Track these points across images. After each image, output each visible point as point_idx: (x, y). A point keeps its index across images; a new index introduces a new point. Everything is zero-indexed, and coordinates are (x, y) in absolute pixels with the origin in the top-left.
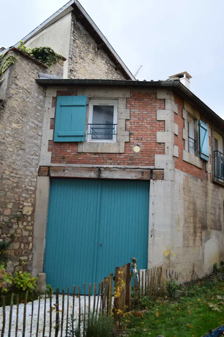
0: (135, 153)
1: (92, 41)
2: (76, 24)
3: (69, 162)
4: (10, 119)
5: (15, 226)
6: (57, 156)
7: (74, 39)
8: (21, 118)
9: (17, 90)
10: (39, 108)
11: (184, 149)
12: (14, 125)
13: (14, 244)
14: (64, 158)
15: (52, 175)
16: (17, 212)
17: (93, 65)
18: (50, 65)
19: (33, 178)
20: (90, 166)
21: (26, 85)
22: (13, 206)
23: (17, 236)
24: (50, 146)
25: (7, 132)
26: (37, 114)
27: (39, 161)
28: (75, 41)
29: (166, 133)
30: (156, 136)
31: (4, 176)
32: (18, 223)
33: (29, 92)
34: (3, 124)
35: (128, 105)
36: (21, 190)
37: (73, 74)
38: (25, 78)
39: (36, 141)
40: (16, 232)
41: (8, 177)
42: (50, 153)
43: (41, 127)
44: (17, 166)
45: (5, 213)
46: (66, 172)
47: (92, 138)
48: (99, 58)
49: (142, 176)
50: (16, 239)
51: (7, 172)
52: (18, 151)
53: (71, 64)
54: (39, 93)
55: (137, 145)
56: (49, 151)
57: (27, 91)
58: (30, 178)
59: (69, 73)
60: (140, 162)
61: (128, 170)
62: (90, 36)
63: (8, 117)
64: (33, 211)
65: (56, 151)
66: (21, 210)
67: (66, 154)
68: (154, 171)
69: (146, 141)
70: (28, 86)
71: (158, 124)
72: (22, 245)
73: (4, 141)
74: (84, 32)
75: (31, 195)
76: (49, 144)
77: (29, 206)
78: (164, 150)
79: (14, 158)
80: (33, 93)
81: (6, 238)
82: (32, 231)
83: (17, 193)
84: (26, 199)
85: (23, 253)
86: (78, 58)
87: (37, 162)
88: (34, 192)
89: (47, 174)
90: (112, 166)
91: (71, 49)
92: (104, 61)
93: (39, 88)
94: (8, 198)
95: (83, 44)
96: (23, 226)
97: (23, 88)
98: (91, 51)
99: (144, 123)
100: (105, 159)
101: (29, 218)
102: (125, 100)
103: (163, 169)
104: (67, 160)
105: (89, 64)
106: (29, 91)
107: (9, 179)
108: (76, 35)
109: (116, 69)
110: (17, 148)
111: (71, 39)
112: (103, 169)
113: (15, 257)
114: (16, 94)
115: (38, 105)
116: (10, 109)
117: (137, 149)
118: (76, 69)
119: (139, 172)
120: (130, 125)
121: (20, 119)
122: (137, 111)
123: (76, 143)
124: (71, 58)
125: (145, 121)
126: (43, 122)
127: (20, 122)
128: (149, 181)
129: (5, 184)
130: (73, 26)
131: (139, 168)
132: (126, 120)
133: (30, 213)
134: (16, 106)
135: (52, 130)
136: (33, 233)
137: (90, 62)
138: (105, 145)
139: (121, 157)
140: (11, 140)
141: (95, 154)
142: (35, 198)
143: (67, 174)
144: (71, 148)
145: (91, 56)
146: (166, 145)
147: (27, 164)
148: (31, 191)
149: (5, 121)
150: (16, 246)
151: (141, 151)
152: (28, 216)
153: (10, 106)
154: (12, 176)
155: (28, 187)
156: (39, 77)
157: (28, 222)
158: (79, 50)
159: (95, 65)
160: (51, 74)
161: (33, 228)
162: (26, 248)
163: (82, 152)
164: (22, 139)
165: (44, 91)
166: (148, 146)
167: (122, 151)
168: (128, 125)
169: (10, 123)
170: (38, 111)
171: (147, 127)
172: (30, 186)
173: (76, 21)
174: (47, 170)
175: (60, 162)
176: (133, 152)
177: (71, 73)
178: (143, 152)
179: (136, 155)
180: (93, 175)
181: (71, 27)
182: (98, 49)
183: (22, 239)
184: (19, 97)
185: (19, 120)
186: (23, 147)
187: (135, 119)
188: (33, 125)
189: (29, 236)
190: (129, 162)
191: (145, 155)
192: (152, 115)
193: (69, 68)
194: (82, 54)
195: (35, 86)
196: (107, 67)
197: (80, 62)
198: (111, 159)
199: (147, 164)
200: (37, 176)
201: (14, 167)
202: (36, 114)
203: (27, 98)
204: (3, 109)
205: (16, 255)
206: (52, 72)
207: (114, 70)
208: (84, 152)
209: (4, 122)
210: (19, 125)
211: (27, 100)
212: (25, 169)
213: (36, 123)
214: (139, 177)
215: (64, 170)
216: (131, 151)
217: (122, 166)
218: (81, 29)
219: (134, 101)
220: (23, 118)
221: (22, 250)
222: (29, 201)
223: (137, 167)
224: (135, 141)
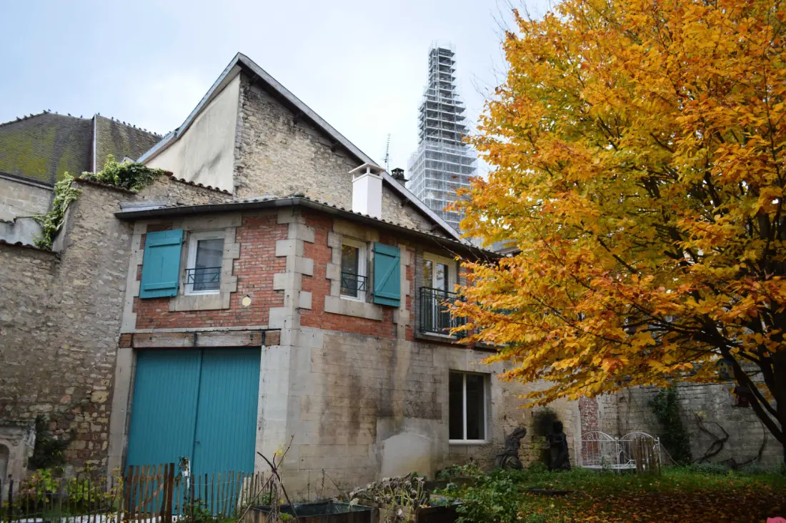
0: (244, 308)
1: (281, 111)
2: (249, 91)
3: (158, 326)
4: (69, 274)
5: (78, 419)
6: (144, 319)
7: (246, 116)
8: (89, 271)
9: (82, 234)
10: (121, 252)
11: (329, 295)
12: (77, 282)
13: (77, 442)
14: (151, 321)
15: (136, 345)
16: (82, 399)
17: (284, 152)
18: (141, 188)
19: (110, 351)
20: (184, 330)
21: (97, 224)
22: (75, 390)
23: (82, 431)
24: (136, 305)
25: (65, 293)
26: (117, 261)
27: (120, 327)
28: (247, 119)
29: (287, 274)
30: (273, 281)
31: (61, 352)
32: (82, 413)
33: (102, 233)
34: (58, 283)
35: (239, 238)
36: (88, 369)
37: (245, 172)
38: (95, 215)
39: (115, 300)
40: (79, 426)
41: (66, 353)
42: (135, 315)
43: (125, 279)
44: (82, 337)
45: (62, 401)
46: (154, 340)
47: (194, 289)
48: (297, 137)
49: (250, 341)
50: (79, 436)
51: (65, 347)
52: (83, 316)
53: (239, 157)
54: (120, 232)
55: (248, 296)
56: (134, 312)
57: (99, 232)
58: (104, 351)
59: (235, 174)
60: (249, 320)
61: (232, 333)
62: (279, 104)
63: (68, 272)
64: (110, 398)
65: (143, 311)
66: (88, 396)
67: (155, 315)
68: (267, 332)
69: (259, 289)
70: (102, 224)
71: (277, 261)
72: (91, 445)
73: (60, 305)
74: (267, 99)
75: (105, 375)
76: (134, 303)
77: (102, 390)
78: (283, 300)
79: (76, 327)
80: (109, 233)
81: (65, 434)
82: (108, 425)
83: (81, 374)
84: (97, 381)
85: (92, 455)
86: (254, 145)
87: (117, 328)
88: (112, 371)
89: (129, 344)
90: (211, 329)
91: (240, 134)
92: (309, 140)
93: (121, 224)
94: (67, 381)
95: (264, 119)
96: (91, 419)
97: (92, 230)
98: (281, 128)
99: (257, 263)
100: (204, 319)
101: (103, 408)
102: (234, 230)
103: (280, 329)
104: (155, 323)
105: (275, 150)
106: (103, 231)
107: (68, 356)
108: (249, 109)
109: (333, 150)
110: (81, 312)
111: (238, 117)
112: (200, 334)
113: (78, 460)
114: (80, 240)
115: (119, 249)
116: (70, 261)
117: (246, 302)
118: (249, 164)
119: (247, 335)
120: (239, 267)
121: (88, 273)
122: (249, 246)
123: (167, 299)
124: (240, 148)
125: (260, 259)
126: (127, 271)
127: (88, 277)
128: (260, 348)
129: (62, 362)
130: (243, 94)
131: (247, 330)
132: (234, 259)
133: (104, 400)
134: (80, 256)
135: (139, 282)
136: (109, 428)
137: (278, 147)
138: (204, 298)
139: (224, 315)
140: (72, 302)
141: (191, 312)
142: (113, 380)
143: (156, 343)
144: (161, 305)
145: (279, 137)
146: (287, 293)
147: (98, 333)
148: (105, 370)
149: (63, 279)
150: (80, 445)
151: (252, 304)
152: (99, 405)
153: (71, 257)
154: (73, 351)
155: (99, 364)
156: (121, 208)
157: (100, 413)
158: (256, 132)
159: (289, 150)
160: (144, 200)
161: (109, 421)
162: (97, 448)
163: (175, 312)
164: (90, 299)
165: (129, 227)
166: (261, 295)
167: (226, 306)
168: (236, 267)
169: (71, 279)
170: (119, 256)
171: (262, 268)
172: (106, 363)
173: (250, 86)
174: (130, 339)
175: (147, 327)
176: (240, 307)
177: (240, 172)
178: (254, 306)
179: (245, 310)
180: (186, 343)
181: (239, 98)
182: (295, 123)
183: (88, 437)
184: (86, 243)
185: (85, 274)
186: (92, 310)
187: (246, 257)
188: (110, 278)
189: (102, 431)
190: (235, 321)
191: (257, 309)
192: (270, 249)
193: (237, 165)
194: (262, 137)
195: (113, 221)
196: (313, 149)
197: (257, 150)
198: (211, 319)
199: (258, 323)
200: (117, 348)
201: (77, 339)
202: (114, 262)
203: (99, 242)
204: (59, 263)
205: (81, 458)
206: (145, 198)
207: (330, 151)
208: (177, 310)
209: (60, 280)
210: (85, 280)
211: (99, 245)
212: (95, 340)
213: (115, 274)
214: (247, 342)
215: (151, 339)
216: (238, 305)
217: (224, 328)
218: (259, 96)
219: (246, 231)
220: (91, 270)
221: (90, 452)
222: (102, 382)
223: (245, 328)
224: (244, 290)
